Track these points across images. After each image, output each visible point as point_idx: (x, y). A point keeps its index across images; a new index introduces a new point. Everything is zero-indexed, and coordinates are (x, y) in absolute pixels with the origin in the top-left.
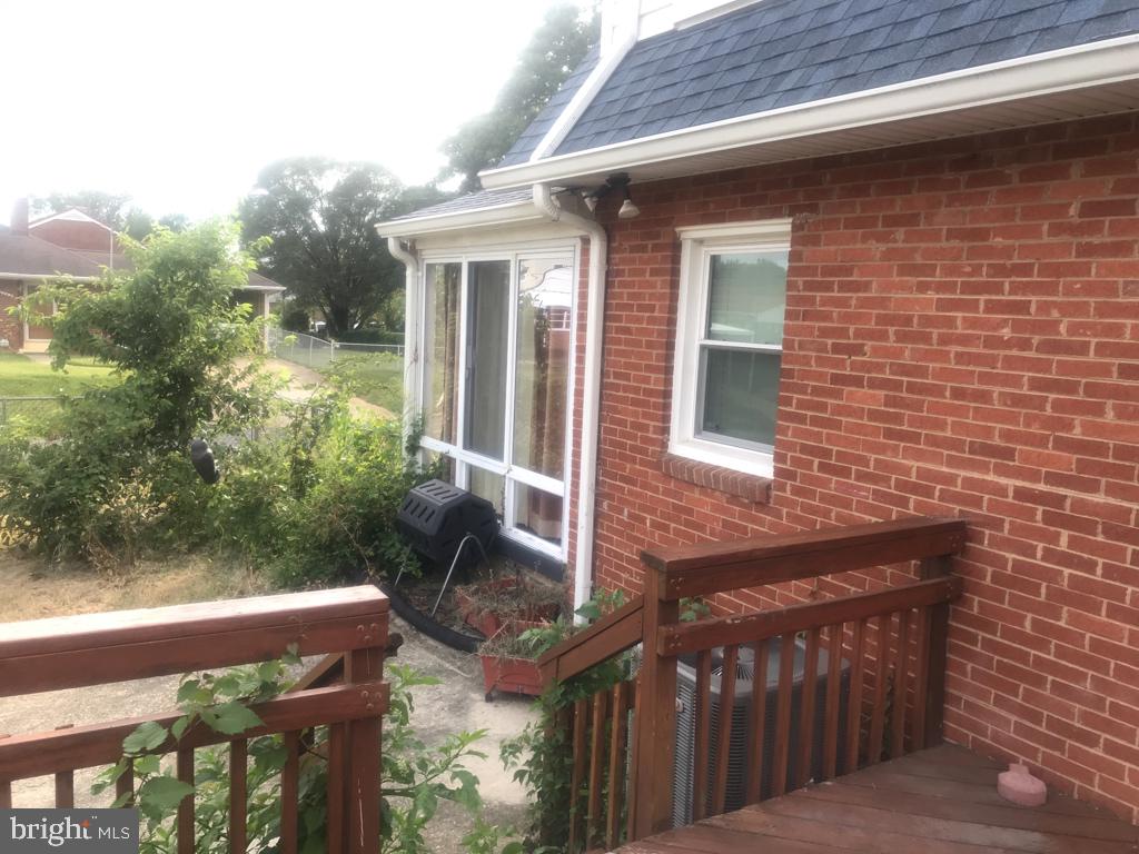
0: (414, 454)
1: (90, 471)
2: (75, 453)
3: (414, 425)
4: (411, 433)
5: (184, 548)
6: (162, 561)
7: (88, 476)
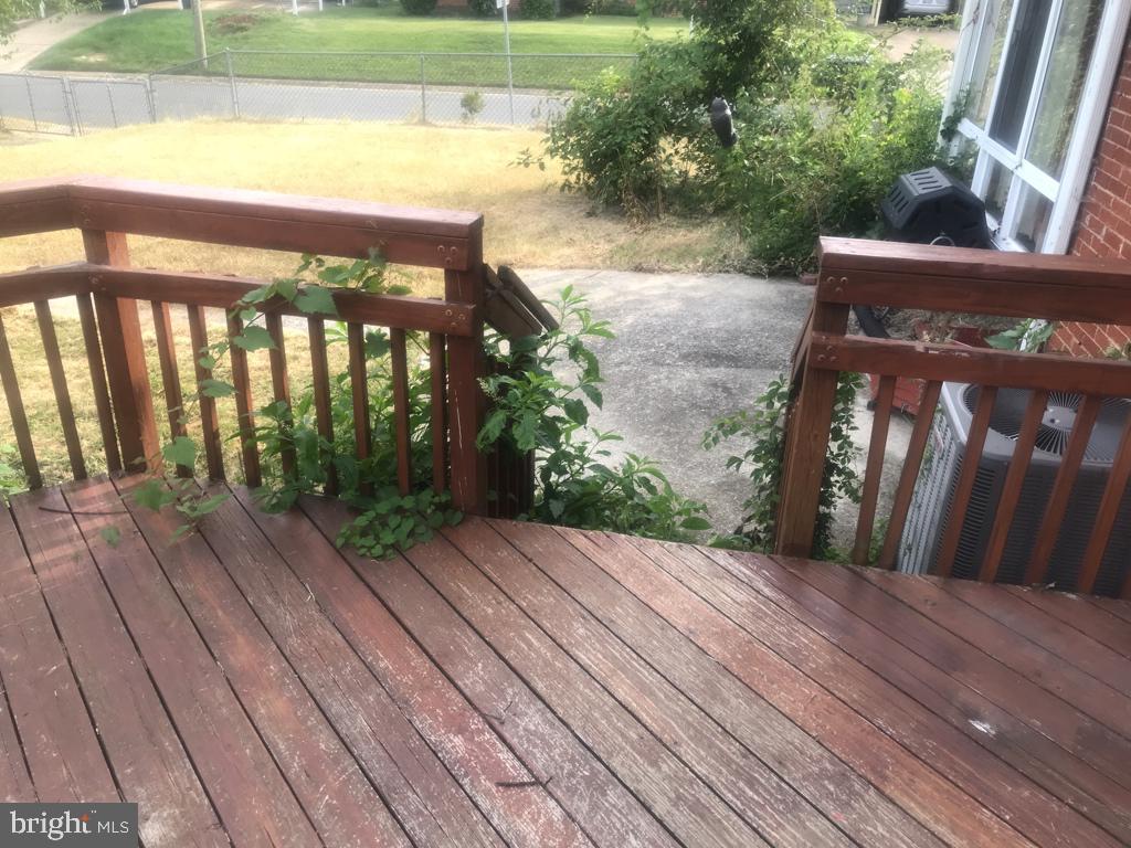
0: (950, 140)
1: (636, 123)
2: (629, 105)
3: (957, 104)
4: (951, 114)
5: (710, 210)
6: (686, 218)
7: (634, 128)
